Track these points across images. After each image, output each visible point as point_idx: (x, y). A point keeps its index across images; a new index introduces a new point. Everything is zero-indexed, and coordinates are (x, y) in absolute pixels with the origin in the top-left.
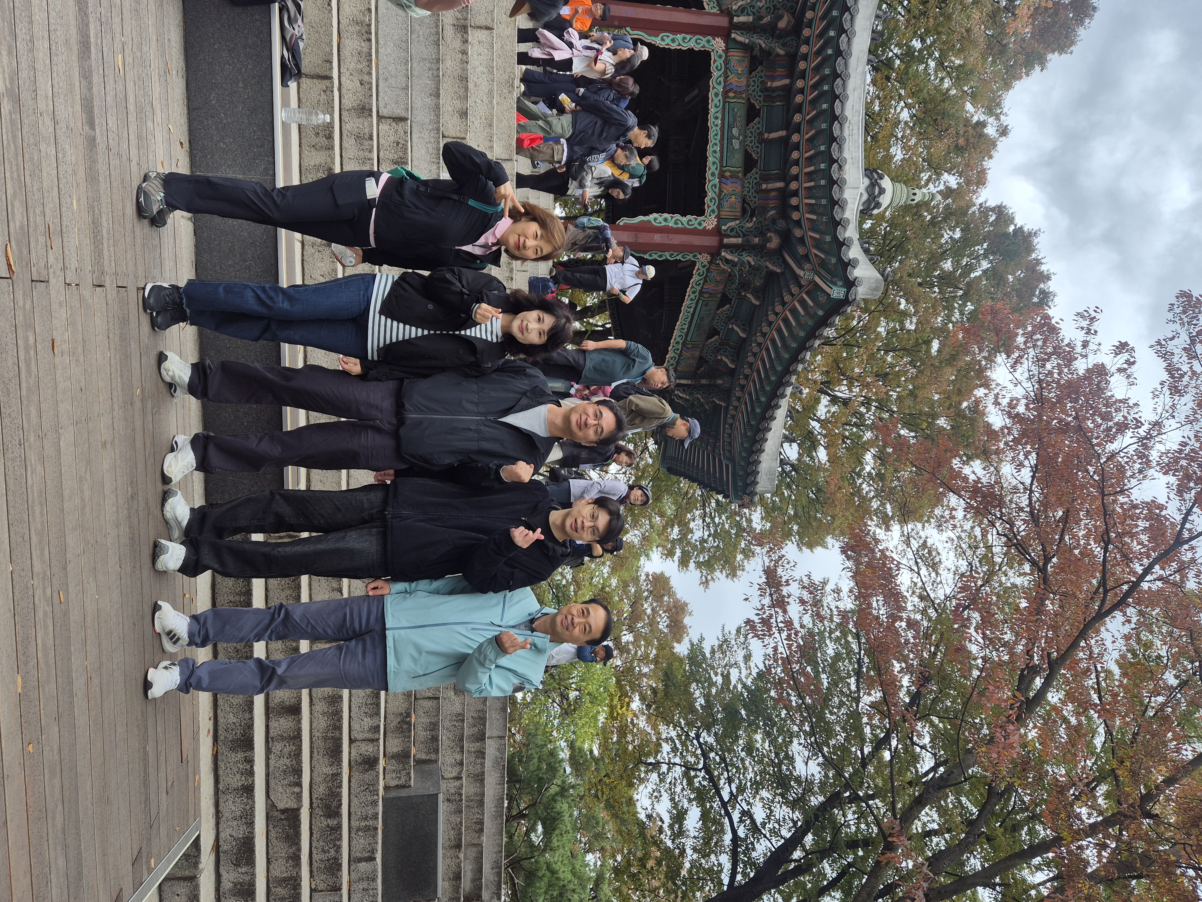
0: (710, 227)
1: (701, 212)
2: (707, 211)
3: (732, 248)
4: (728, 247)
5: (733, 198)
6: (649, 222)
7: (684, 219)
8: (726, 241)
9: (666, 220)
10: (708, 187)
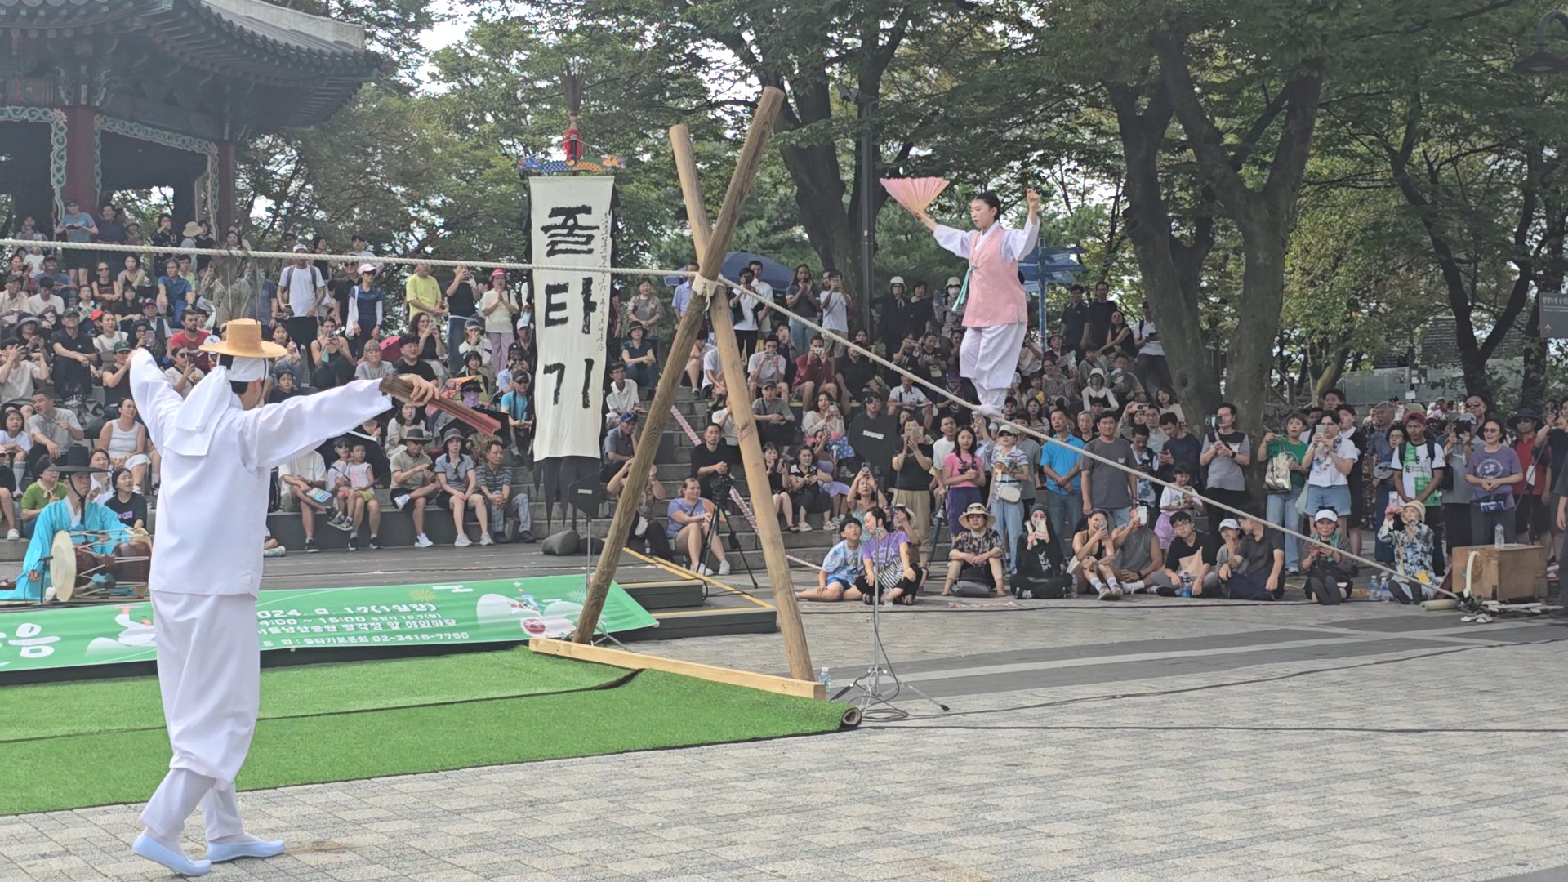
0: (64, 117)
1: (46, 128)
2: (45, 119)
3: (92, 93)
4: (89, 99)
5: (29, 89)
6: (62, 190)
7: (56, 148)
8: (83, 102)
9: (59, 170)
10: (16, 118)
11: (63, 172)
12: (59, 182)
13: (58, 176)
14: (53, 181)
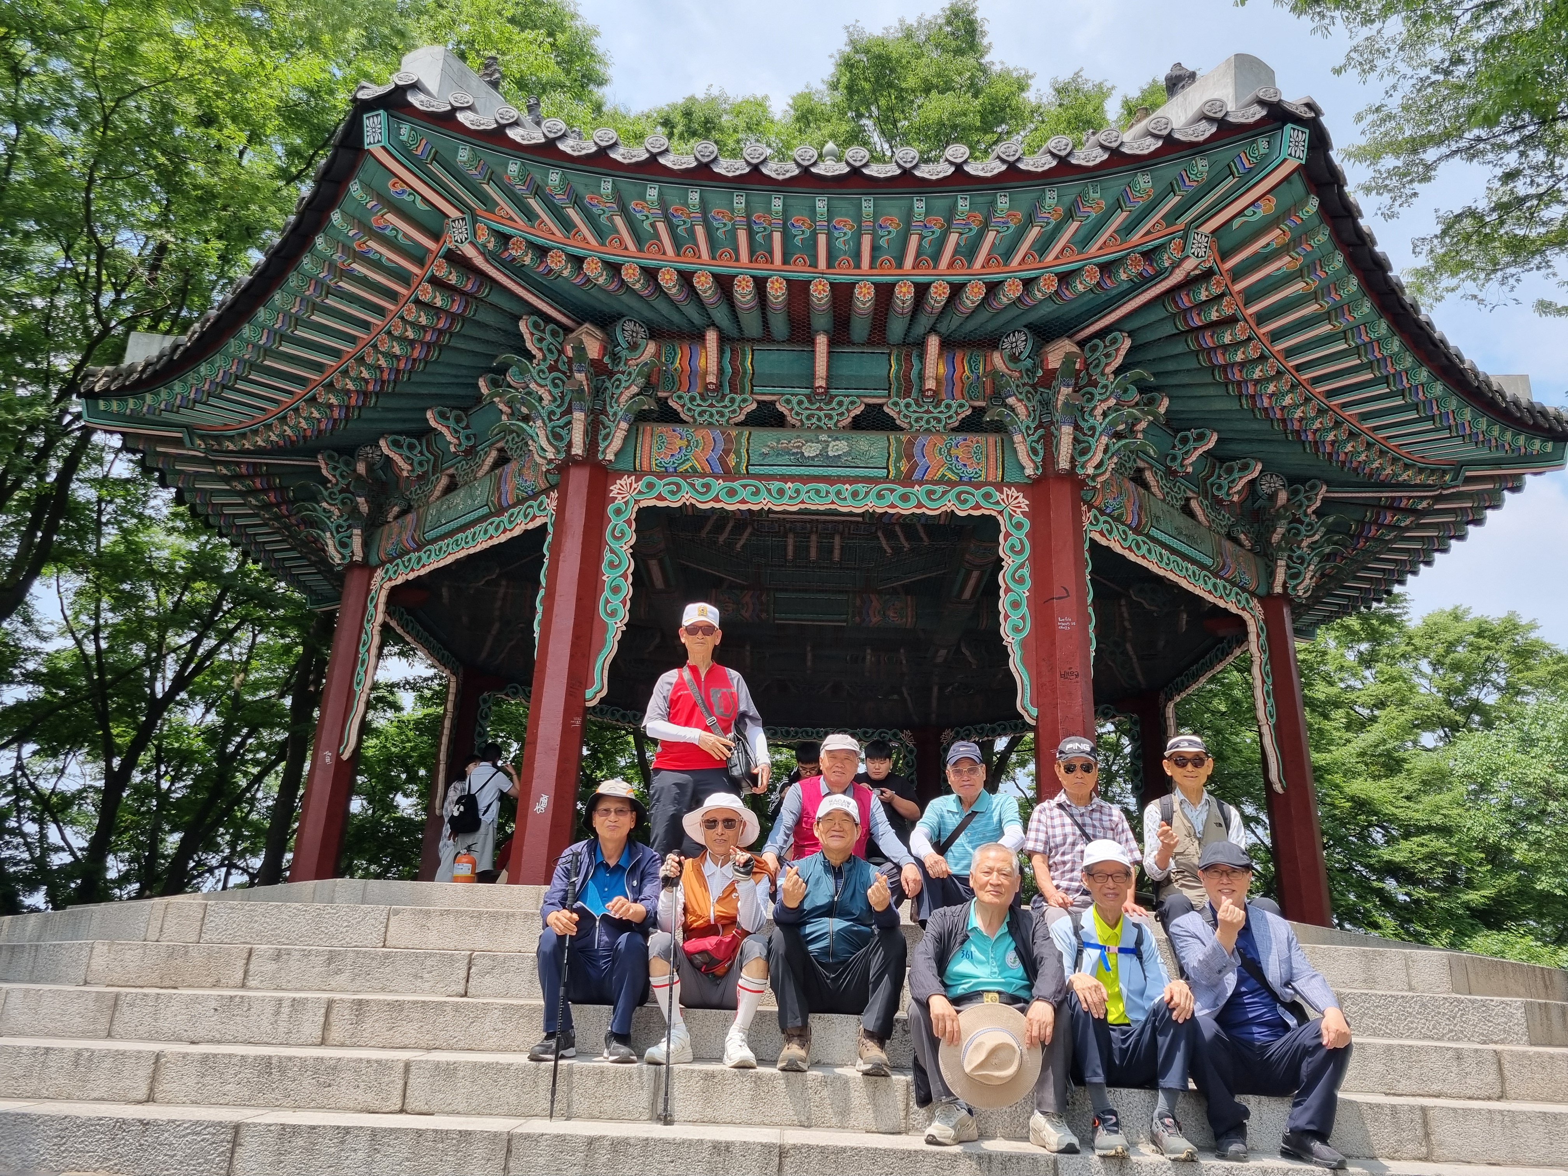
0: (1024, 503)
1: (989, 525)
2: (987, 509)
4: (1073, 460)
5: (958, 452)
6: (1024, 644)
7: (1010, 562)
8: (1064, 464)
9: (1016, 605)
10: (932, 509)
11: (1024, 609)
12: (1016, 630)
13: (1015, 617)
14: (1006, 630)
